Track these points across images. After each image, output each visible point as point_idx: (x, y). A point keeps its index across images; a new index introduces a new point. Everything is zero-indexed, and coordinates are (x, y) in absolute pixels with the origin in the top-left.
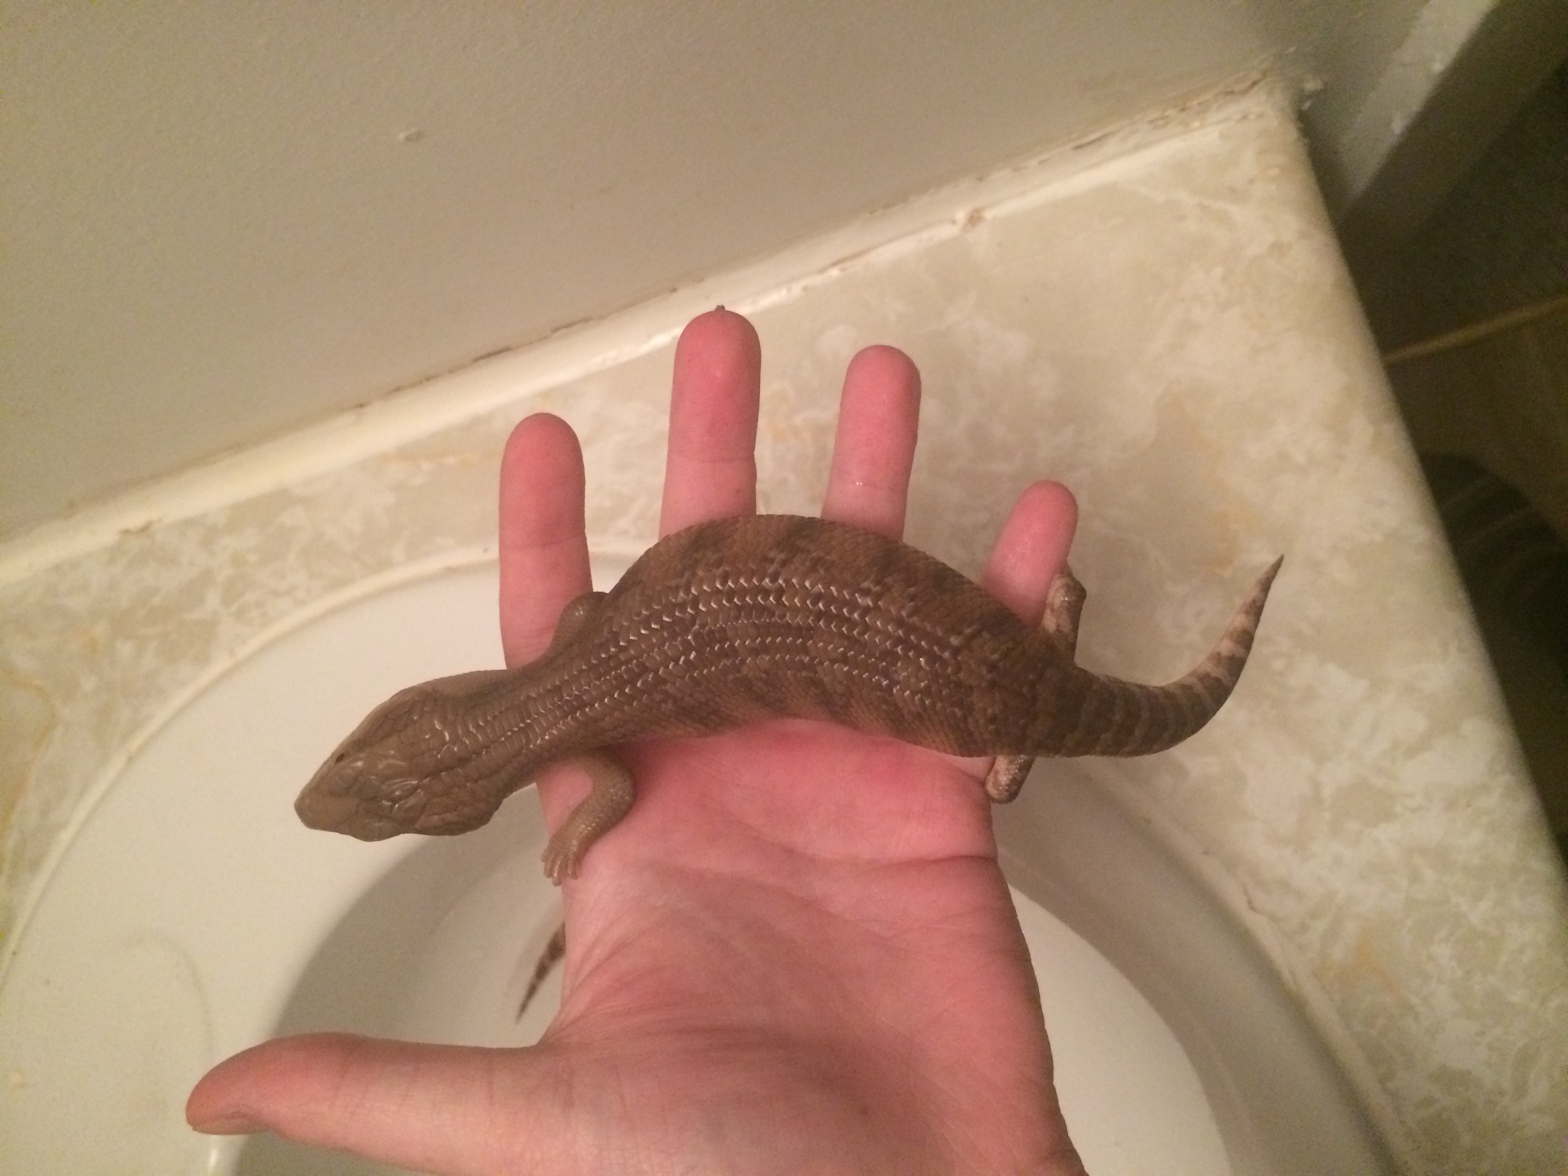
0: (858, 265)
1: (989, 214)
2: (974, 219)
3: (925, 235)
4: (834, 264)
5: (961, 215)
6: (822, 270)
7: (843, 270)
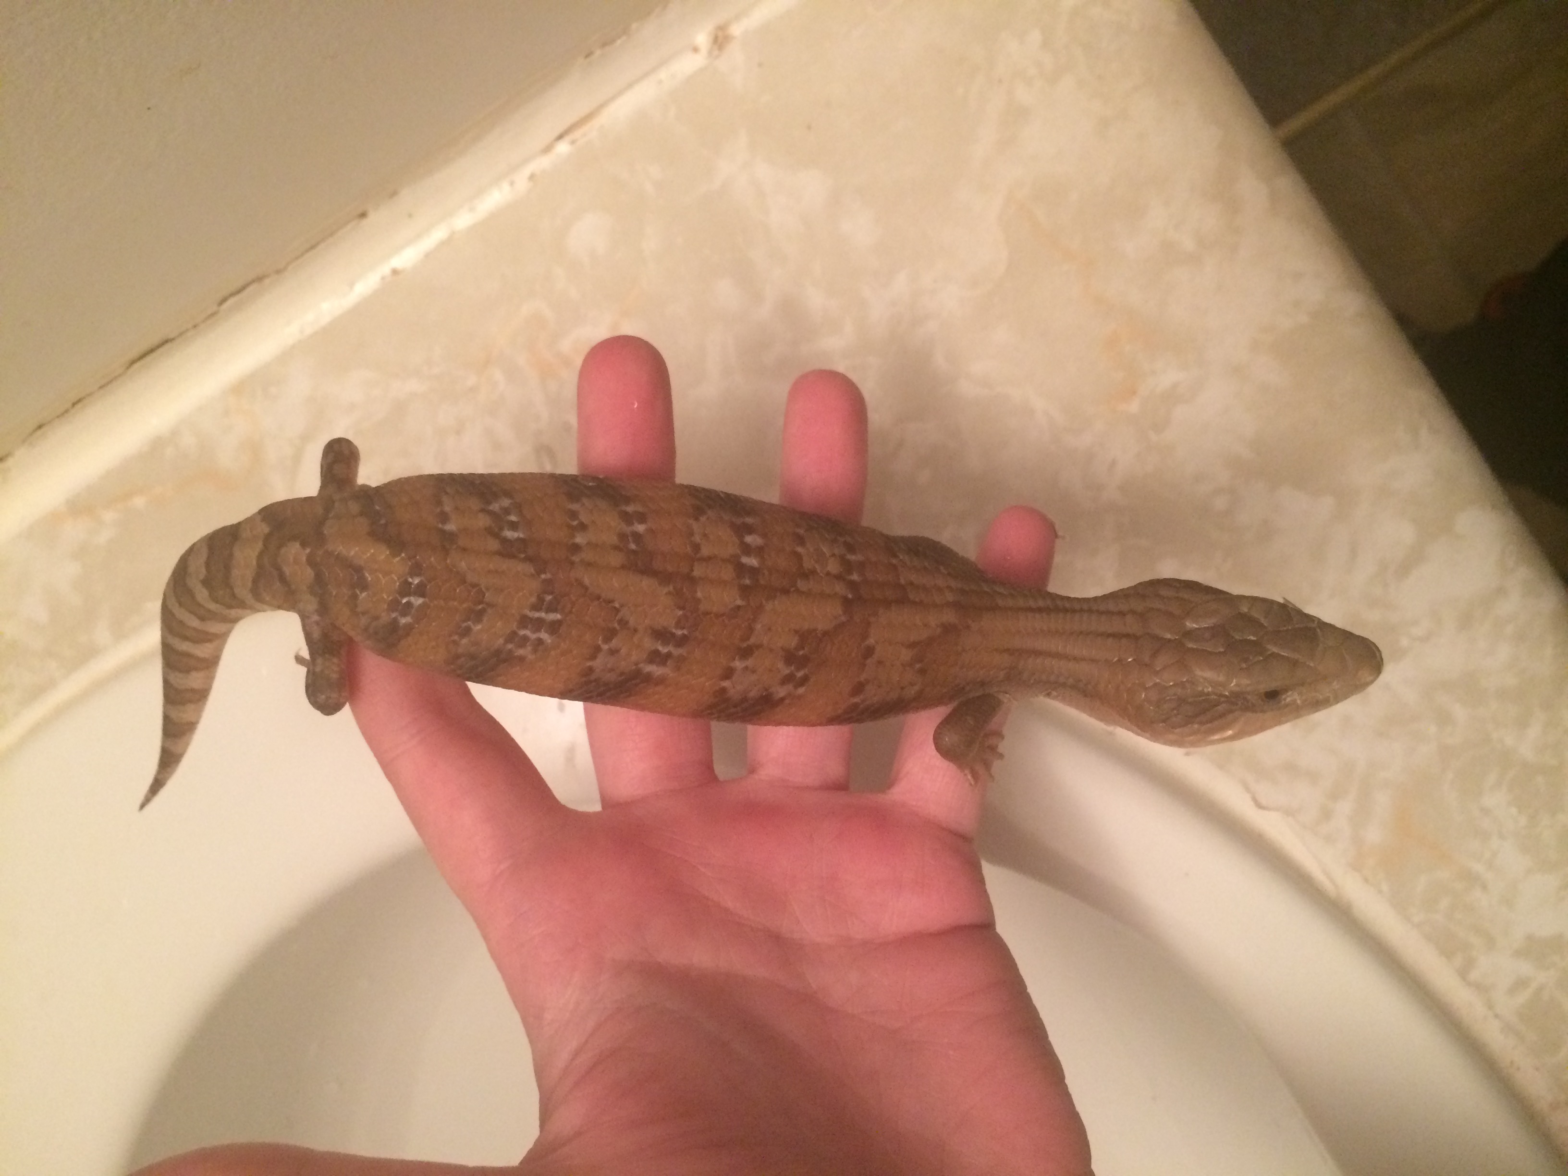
0: (590, 132)
1: (736, 30)
2: (720, 40)
3: (663, 74)
4: (560, 137)
5: (702, 39)
6: (547, 149)
7: (573, 142)
